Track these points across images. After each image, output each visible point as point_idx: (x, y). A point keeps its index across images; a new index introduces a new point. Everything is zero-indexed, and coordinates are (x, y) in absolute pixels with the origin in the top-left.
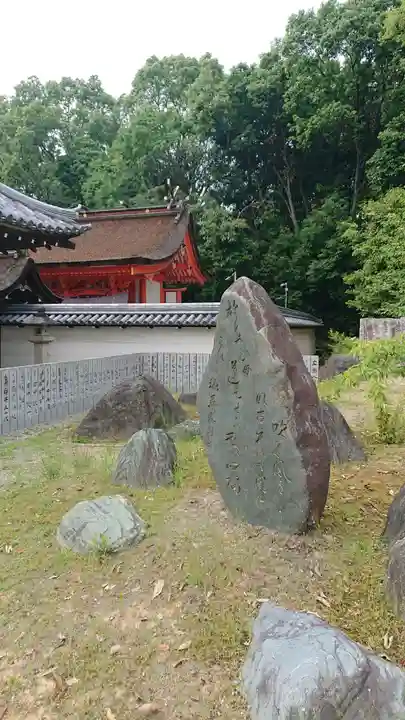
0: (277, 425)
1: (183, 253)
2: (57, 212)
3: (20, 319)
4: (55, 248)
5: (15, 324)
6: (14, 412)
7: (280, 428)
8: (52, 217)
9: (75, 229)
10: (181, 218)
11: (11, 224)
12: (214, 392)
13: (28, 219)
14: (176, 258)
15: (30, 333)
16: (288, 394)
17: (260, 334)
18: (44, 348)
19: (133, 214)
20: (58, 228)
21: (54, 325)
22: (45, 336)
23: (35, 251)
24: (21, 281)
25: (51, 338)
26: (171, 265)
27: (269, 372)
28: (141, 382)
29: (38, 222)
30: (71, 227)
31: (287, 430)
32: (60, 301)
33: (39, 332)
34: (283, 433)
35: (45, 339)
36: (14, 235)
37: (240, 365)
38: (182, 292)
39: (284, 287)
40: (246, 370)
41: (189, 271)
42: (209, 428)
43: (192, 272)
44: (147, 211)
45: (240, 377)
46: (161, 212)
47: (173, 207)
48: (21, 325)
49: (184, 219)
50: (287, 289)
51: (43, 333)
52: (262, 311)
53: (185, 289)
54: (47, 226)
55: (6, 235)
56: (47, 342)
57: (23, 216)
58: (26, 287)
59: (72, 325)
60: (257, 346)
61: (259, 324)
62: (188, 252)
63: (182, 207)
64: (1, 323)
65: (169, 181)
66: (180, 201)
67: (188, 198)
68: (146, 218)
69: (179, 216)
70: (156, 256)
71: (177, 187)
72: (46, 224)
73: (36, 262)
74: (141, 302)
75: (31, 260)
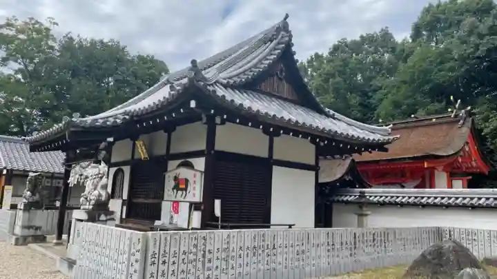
1: (467, 150)
3: (346, 198)
4: (376, 152)
5: (343, 201)
8: (375, 134)
9: (389, 139)
10: (463, 123)
14: (462, 153)
18: (365, 218)
19: (421, 123)
20: (379, 140)
21: (371, 203)
22: (366, 211)
23: (361, 154)
24: (346, 173)
26: (457, 159)
30: (386, 138)
32: (371, 187)
33: (361, 208)
38: (468, 180)
41: (474, 164)
43: (476, 163)
44: (434, 120)
46: (446, 120)
47: (456, 116)
48: (347, 202)
49: (466, 124)
51: (364, 209)
53: (471, 177)
55: (341, 146)
56: (366, 215)
58: (350, 177)
59: (383, 204)
62: (472, 148)
63: (464, 115)
64: (334, 201)
65: (452, 98)
66: (463, 111)
67: (469, 108)
68: (434, 124)
69: (462, 122)
70: (444, 152)
71: (459, 101)
72: (371, 138)
73: (356, 160)
74: (431, 187)
75: (353, 160)
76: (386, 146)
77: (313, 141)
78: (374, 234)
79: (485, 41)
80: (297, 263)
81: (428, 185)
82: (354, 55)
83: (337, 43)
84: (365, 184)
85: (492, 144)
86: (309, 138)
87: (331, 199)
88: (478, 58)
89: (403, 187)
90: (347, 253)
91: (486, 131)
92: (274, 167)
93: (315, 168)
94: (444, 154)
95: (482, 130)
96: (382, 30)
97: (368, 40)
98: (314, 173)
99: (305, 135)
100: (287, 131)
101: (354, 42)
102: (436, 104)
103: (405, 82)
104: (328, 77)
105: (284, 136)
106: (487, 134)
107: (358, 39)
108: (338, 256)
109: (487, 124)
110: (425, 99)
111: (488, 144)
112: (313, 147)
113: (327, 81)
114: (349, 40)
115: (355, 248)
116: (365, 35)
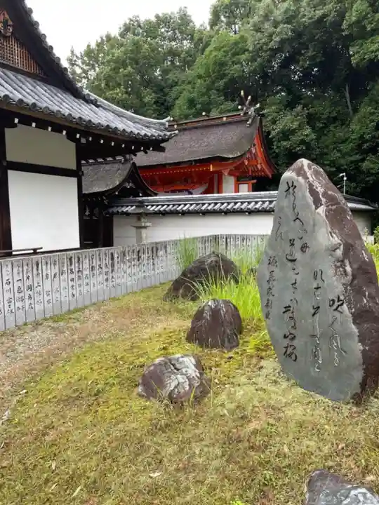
0: (333, 301)
1: (254, 151)
2: (151, 123)
3: (127, 209)
4: (150, 152)
5: (123, 213)
6: (118, 281)
7: (336, 304)
8: (148, 127)
9: (165, 135)
10: (252, 123)
11: (116, 134)
12: (273, 268)
13: (129, 130)
14: (248, 155)
15: (133, 221)
16: (345, 271)
17: (318, 213)
18: (144, 231)
19: (212, 123)
20: (152, 135)
21: (150, 214)
22: (144, 222)
23: (135, 155)
24: (126, 180)
25: (148, 224)
26: (243, 163)
27: (327, 249)
28: (213, 259)
29: (136, 132)
30: (162, 134)
31: (345, 305)
32: (156, 195)
33: (139, 219)
34: (339, 309)
35: (143, 224)
36: (118, 143)
37: (298, 244)
38: (253, 184)
39: (343, 177)
40: (304, 248)
41: (259, 167)
42: (268, 300)
43: (262, 166)
44: (225, 119)
45: (298, 255)
46: (236, 119)
47: (246, 114)
48: (127, 214)
49: (254, 125)
50: (345, 178)
51: (143, 220)
52: (320, 190)
53: (255, 181)
54: (143, 134)
55: (113, 144)
56: (145, 227)
57: (125, 127)
58: (131, 184)
59: (164, 214)
60: (314, 225)
61: (317, 203)
62: (257, 150)
63: (253, 113)
64: (113, 214)
65: (242, 93)
66: (252, 109)
67: (258, 106)
68: (223, 124)
69: (250, 121)
70: (232, 154)
71: (249, 97)
72: (143, 133)
73: (137, 165)
74: (218, 193)
75: (134, 164)
76: (162, 145)
77: (71, 136)
78: (139, 252)
79: (278, 30)
80: (19, 304)
81: (216, 190)
82: (149, 39)
83: (128, 22)
84: (149, 192)
85: (278, 147)
86: (64, 132)
87: (111, 210)
88: (271, 49)
89: (191, 194)
90: (101, 278)
91: (273, 133)
92: (10, 173)
93: (76, 173)
94: (231, 156)
95: (269, 133)
96: (180, 10)
97: (164, 21)
98: (75, 180)
99: (58, 128)
100: (26, 120)
101: (149, 22)
102: (230, 103)
103: (200, 77)
104: (117, 65)
105: (22, 128)
106: (274, 137)
107: (153, 19)
108: (87, 284)
109: (275, 127)
110: (219, 97)
111: (275, 147)
112: (72, 145)
113: (116, 70)
114: (142, 19)
115: (113, 271)
116: (161, 15)
